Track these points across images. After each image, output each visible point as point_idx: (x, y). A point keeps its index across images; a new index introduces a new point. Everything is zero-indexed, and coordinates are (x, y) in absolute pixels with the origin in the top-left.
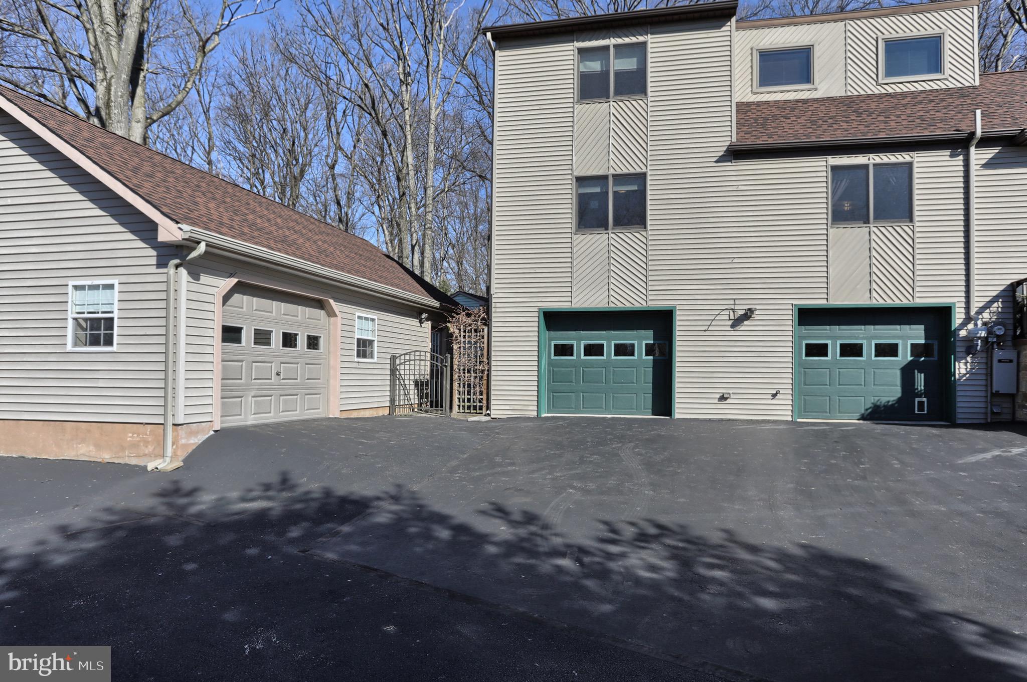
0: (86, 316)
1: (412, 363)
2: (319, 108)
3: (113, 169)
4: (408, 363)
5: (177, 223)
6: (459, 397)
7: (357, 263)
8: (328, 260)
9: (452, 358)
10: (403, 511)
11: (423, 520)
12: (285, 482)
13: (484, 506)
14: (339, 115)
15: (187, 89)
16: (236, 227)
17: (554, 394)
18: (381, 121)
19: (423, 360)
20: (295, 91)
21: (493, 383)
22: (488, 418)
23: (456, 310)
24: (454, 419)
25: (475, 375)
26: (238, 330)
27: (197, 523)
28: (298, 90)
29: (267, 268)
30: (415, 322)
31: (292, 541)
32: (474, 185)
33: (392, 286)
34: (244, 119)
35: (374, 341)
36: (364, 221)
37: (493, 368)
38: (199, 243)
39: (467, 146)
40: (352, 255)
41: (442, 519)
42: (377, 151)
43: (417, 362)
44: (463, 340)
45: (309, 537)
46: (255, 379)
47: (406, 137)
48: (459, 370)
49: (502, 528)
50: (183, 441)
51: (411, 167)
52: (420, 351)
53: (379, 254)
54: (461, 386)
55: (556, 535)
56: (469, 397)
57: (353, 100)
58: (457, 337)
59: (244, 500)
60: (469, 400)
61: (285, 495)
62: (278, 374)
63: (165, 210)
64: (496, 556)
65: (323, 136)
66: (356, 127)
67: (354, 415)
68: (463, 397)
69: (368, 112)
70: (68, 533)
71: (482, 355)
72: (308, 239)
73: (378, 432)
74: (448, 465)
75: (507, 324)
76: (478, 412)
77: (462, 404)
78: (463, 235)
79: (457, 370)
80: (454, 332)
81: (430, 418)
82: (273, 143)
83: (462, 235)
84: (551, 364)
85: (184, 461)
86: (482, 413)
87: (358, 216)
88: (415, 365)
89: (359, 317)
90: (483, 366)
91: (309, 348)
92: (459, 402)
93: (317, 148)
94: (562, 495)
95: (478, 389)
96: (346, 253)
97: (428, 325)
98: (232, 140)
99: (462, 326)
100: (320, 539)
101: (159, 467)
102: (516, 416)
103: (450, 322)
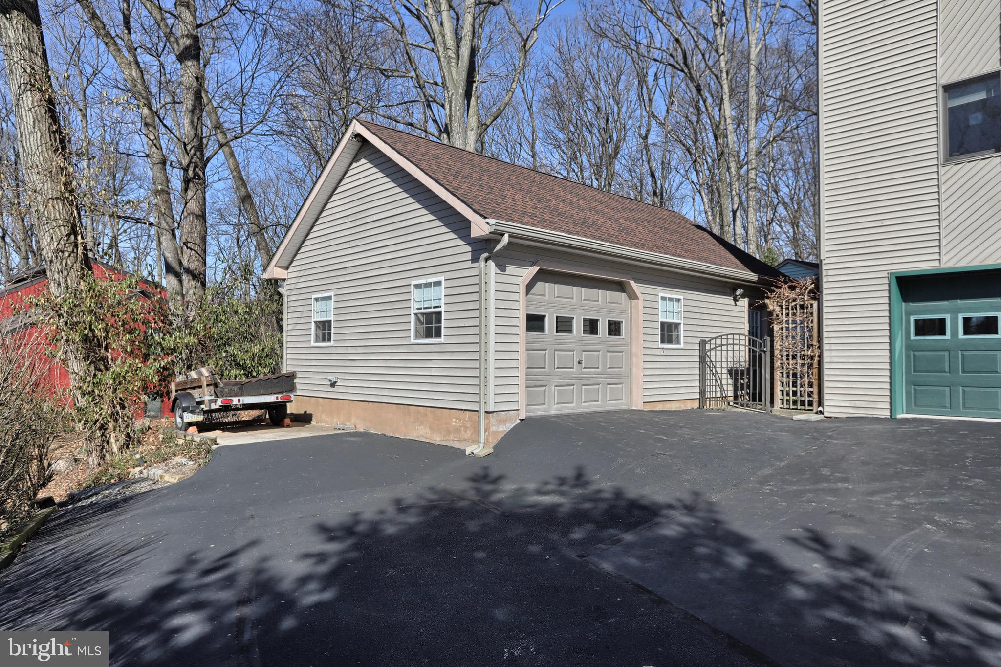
0: (423, 311)
1: (724, 348)
2: (631, 78)
3: (439, 176)
4: (720, 348)
5: (485, 218)
6: (782, 389)
7: (661, 238)
8: (628, 238)
9: (772, 342)
10: (696, 525)
11: (716, 539)
12: (580, 479)
13: (796, 531)
14: (650, 79)
15: (512, 90)
16: (538, 214)
17: (917, 388)
18: (694, 76)
19: (736, 344)
20: (608, 65)
21: (826, 372)
22: (820, 417)
23: (776, 282)
24: (776, 416)
25: (803, 362)
26: (541, 318)
27: (495, 511)
28: (610, 65)
29: (567, 253)
30: (729, 300)
31: (573, 544)
32: (810, 126)
33: (700, 260)
34: (560, 106)
35: (680, 324)
36: (682, 191)
37: (825, 353)
38: (503, 235)
39: (800, 81)
40: (656, 230)
41: (739, 542)
42: (691, 110)
43: (730, 348)
44: (785, 319)
45: (591, 541)
46: (557, 368)
47: (722, 87)
48: (782, 356)
49: (816, 565)
50: (494, 429)
51: (729, 121)
52: (733, 334)
53: (688, 225)
54: (785, 375)
55: (896, 588)
56: (795, 389)
57: (665, 61)
58: (777, 316)
59: (539, 492)
60: (795, 393)
61: (578, 491)
62: (580, 363)
63: (476, 207)
64: (802, 603)
65: (636, 106)
66: (669, 89)
67: (659, 407)
68: (788, 389)
69: (680, 68)
70: (402, 507)
71: (811, 336)
72: (609, 218)
73: (681, 428)
74: (759, 473)
75: (844, 297)
76: (807, 408)
77: (786, 398)
78: (799, 189)
79: (779, 357)
80: (774, 310)
81: (746, 414)
82: (588, 124)
83: (797, 191)
84: (910, 347)
85: (494, 448)
86: (812, 410)
87: (675, 186)
88: (727, 350)
89: (663, 298)
90: (813, 351)
91: (610, 334)
92: (783, 395)
93: (630, 121)
94: (913, 532)
95: (806, 379)
96: (650, 228)
97: (744, 303)
98: (553, 129)
99: (784, 302)
100: (600, 545)
101: (474, 452)
102: (860, 415)
103: (768, 298)
